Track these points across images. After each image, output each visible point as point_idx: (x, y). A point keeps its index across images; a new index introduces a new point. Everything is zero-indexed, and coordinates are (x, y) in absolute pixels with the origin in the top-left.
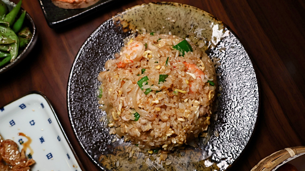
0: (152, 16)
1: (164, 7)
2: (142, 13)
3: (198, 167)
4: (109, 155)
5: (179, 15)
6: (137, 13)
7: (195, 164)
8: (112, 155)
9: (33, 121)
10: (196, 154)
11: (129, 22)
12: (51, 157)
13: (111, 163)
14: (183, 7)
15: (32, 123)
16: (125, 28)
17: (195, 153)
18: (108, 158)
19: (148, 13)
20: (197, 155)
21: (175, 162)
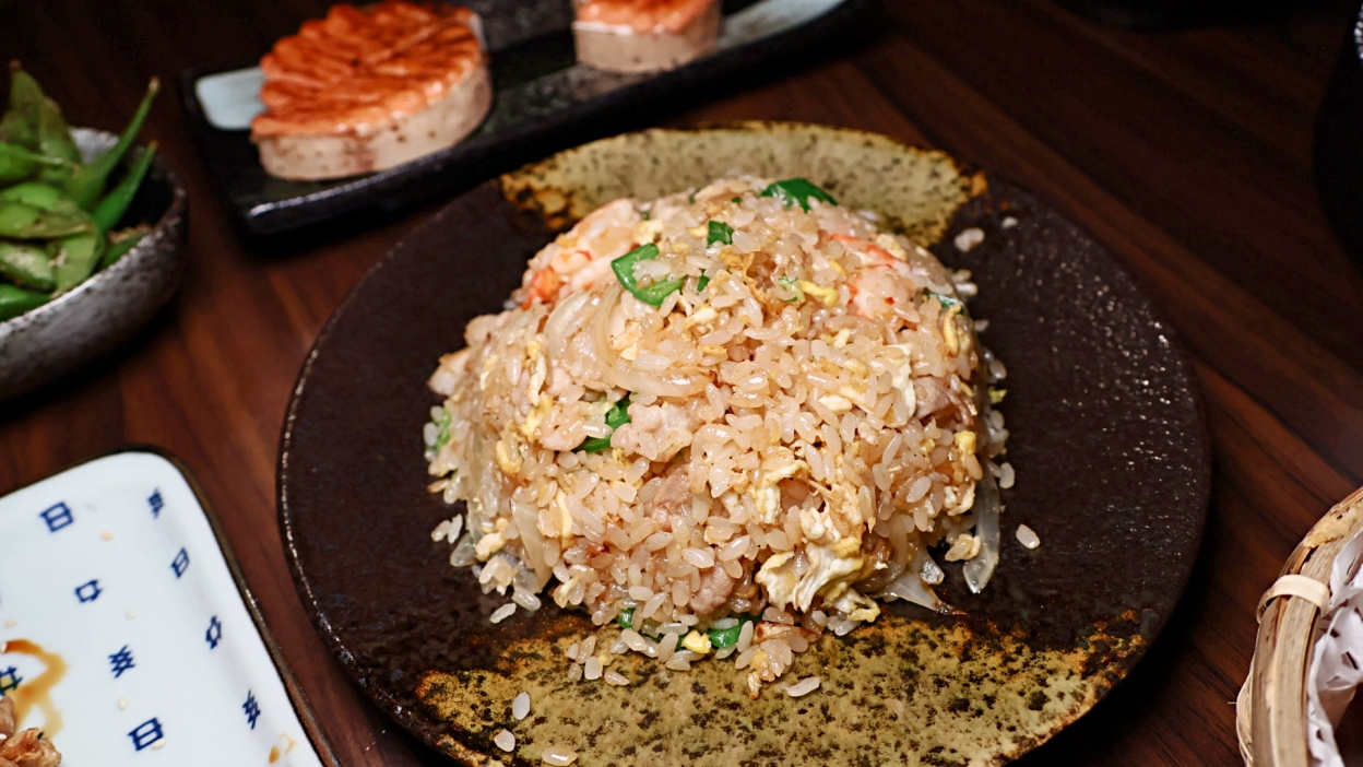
0: (662, 171)
1: (705, 137)
2: (625, 162)
3: (967, 685)
4: (475, 675)
5: (772, 158)
6: (603, 163)
7: (949, 677)
8: (488, 675)
9: (93, 583)
10: (941, 636)
11: (569, 195)
12: (154, 735)
13: (482, 708)
14: (781, 130)
15: (88, 592)
16: (556, 215)
17: (938, 632)
18: (466, 687)
19: (647, 164)
20: (948, 638)
21: (839, 684)
